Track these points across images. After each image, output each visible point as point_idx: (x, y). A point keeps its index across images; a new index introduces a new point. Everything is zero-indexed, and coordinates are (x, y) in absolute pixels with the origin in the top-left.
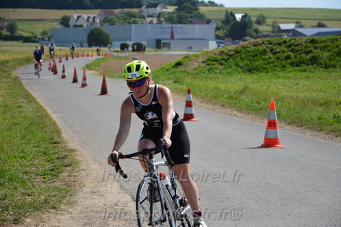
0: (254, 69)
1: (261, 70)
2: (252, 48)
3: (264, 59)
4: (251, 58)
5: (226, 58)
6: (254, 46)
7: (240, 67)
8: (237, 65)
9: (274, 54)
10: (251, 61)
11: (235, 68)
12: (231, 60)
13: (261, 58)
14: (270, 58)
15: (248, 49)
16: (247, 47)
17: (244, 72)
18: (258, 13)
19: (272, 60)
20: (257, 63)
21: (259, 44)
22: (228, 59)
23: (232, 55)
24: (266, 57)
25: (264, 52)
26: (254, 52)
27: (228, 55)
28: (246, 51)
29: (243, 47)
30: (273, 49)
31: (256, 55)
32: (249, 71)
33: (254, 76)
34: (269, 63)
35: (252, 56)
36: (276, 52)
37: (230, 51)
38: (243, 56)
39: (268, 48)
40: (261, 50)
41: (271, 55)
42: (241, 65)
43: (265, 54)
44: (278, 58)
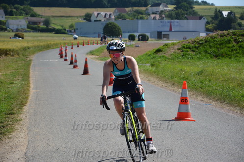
0: (220, 55)
1: (226, 56)
2: (219, 38)
3: (229, 47)
4: (218, 46)
5: (197, 46)
6: (221, 37)
7: (209, 53)
8: (206, 52)
9: (237, 43)
10: (218, 48)
11: (204, 54)
12: (201, 48)
13: (226, 47)
14: (234, 46)
15: (215, 39)
16: (215, 38)
17: (211, 57)
18: (241, 11)
19: (235, 48)
20: (222, 50)
21: (225, 35)
22: (199, 47)
23: (202, 44)
24: (230, 45)
25: (229, 41)
26: (220, 41)
27: (199, 44)
28: (214, 40)
29: (212, 37)
30: (236, 39)
31: (222, 44)
32: (216, 56)
33: (220, 61)
34: (232, 50)
35: (219, 45)
36: (239, 42)
37: (200, 40)
38: (211, 44)
39: (232, 38)
40: (226, 39)
41: (235, 44)
42: (209, 52)
43: (229, 43)
44: (240, 47)
